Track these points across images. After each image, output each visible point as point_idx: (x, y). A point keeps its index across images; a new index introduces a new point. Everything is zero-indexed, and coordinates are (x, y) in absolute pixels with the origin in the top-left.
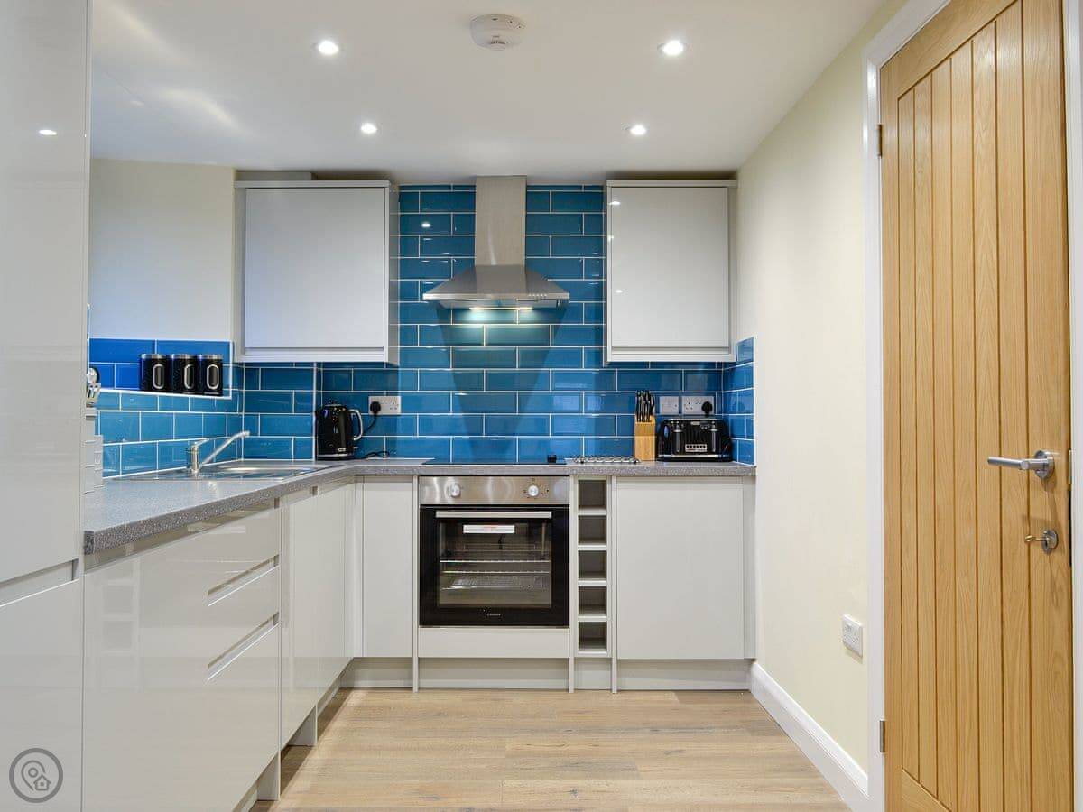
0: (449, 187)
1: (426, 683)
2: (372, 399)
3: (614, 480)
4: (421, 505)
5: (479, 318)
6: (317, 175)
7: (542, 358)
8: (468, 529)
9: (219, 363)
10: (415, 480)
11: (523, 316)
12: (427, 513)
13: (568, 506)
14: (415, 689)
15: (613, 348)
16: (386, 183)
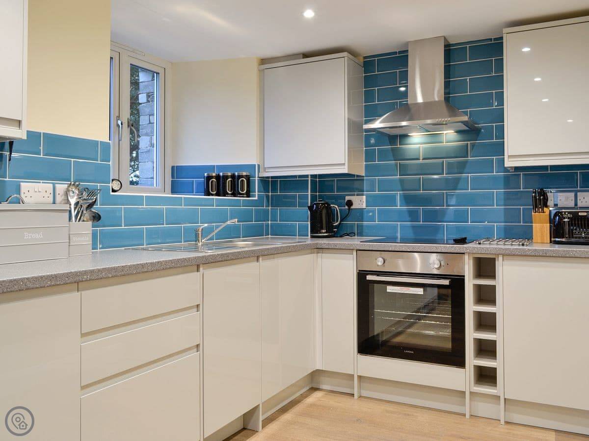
0: (396, 53)
1: (365, 393)
2: (347, 198)
3: (501, 258)
4: (359, 271)
5: (417, 141)
6: (306, 55)
7: (462, 167)
8: (390, 289)
9: (248, 178)
10: (355, 253)
11: (449, 136)
12: (362, 275)
13: (464, 276)
14: (356, 396)
15: (509, 157)
16: (345, 54)
